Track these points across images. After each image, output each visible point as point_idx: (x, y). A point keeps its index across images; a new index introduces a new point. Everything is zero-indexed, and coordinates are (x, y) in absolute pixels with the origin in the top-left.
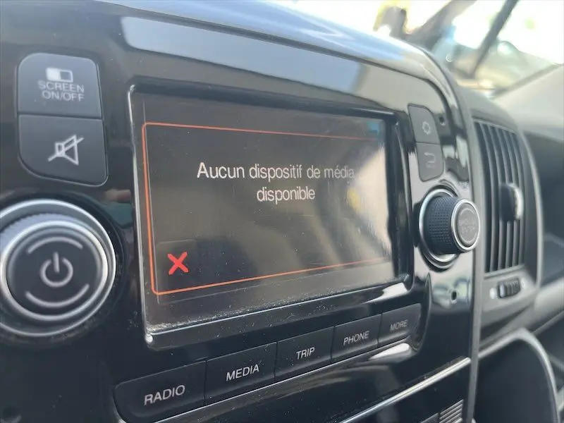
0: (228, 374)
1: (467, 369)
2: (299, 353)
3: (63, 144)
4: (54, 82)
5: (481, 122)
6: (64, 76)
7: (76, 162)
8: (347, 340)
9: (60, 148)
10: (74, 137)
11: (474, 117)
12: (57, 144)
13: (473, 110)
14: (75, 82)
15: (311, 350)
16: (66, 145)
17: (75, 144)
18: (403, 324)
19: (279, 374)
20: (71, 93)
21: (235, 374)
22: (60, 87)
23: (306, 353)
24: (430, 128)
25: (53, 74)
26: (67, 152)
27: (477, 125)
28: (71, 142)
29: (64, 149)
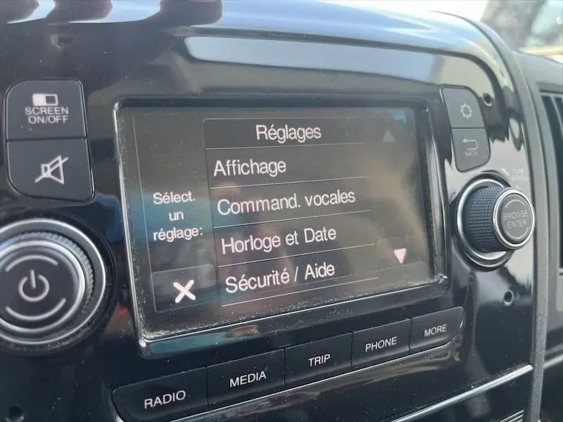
0: (232, 380)
1: (528, 377)
2: (311, 360)
3: (48, 166)
4: (39, 107)
5: (552, 96)
6: (49, 100)
7: (62, 181)
8: (369, 346)
9: (46, 169)
10: (59, 158)
11: (542, 91)
12: (43, 166)
13: (539, 83)
14: (60, 105)
15: (327, 357)
16: (52, 166)
17: (60, 164)
18: (442, 328)
19: (289, 381)
20: (55, 115)
21: (240, 381)
22: (45, 111)
23: (318, 360)
24: (471, 111)
25: (39, 99)
26: (53, 173)
27: (546, 100)
28: (57, 162)
29: (50, 171)
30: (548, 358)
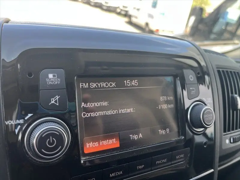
0: (111, 174)
1: (212, 174)
2: (138, 167)
3: (53, 99)
4: (51, 78)
5: (221, 70)
6: (54, 76)
7: (58, 104)
8: (158, 162)
9: (53, 100)
10: (57, 96)
11: (217, 68)
12: (52, 99)
13: (217, 65)
14: (57, 78)
15: (143, 166)
16: (54, 99)
17: (57, 98)
18: (182, 156)
19: (130, 175)
20: (56, 81)
21: (113, 175)
22: (53, 80)
23: (140, 167)
24: (193, 78)
25: (51, 76)
26: (55, 102)
27: (219, 71)
28: (56, 98)
29: (54, 101)
30: (220, 166)
